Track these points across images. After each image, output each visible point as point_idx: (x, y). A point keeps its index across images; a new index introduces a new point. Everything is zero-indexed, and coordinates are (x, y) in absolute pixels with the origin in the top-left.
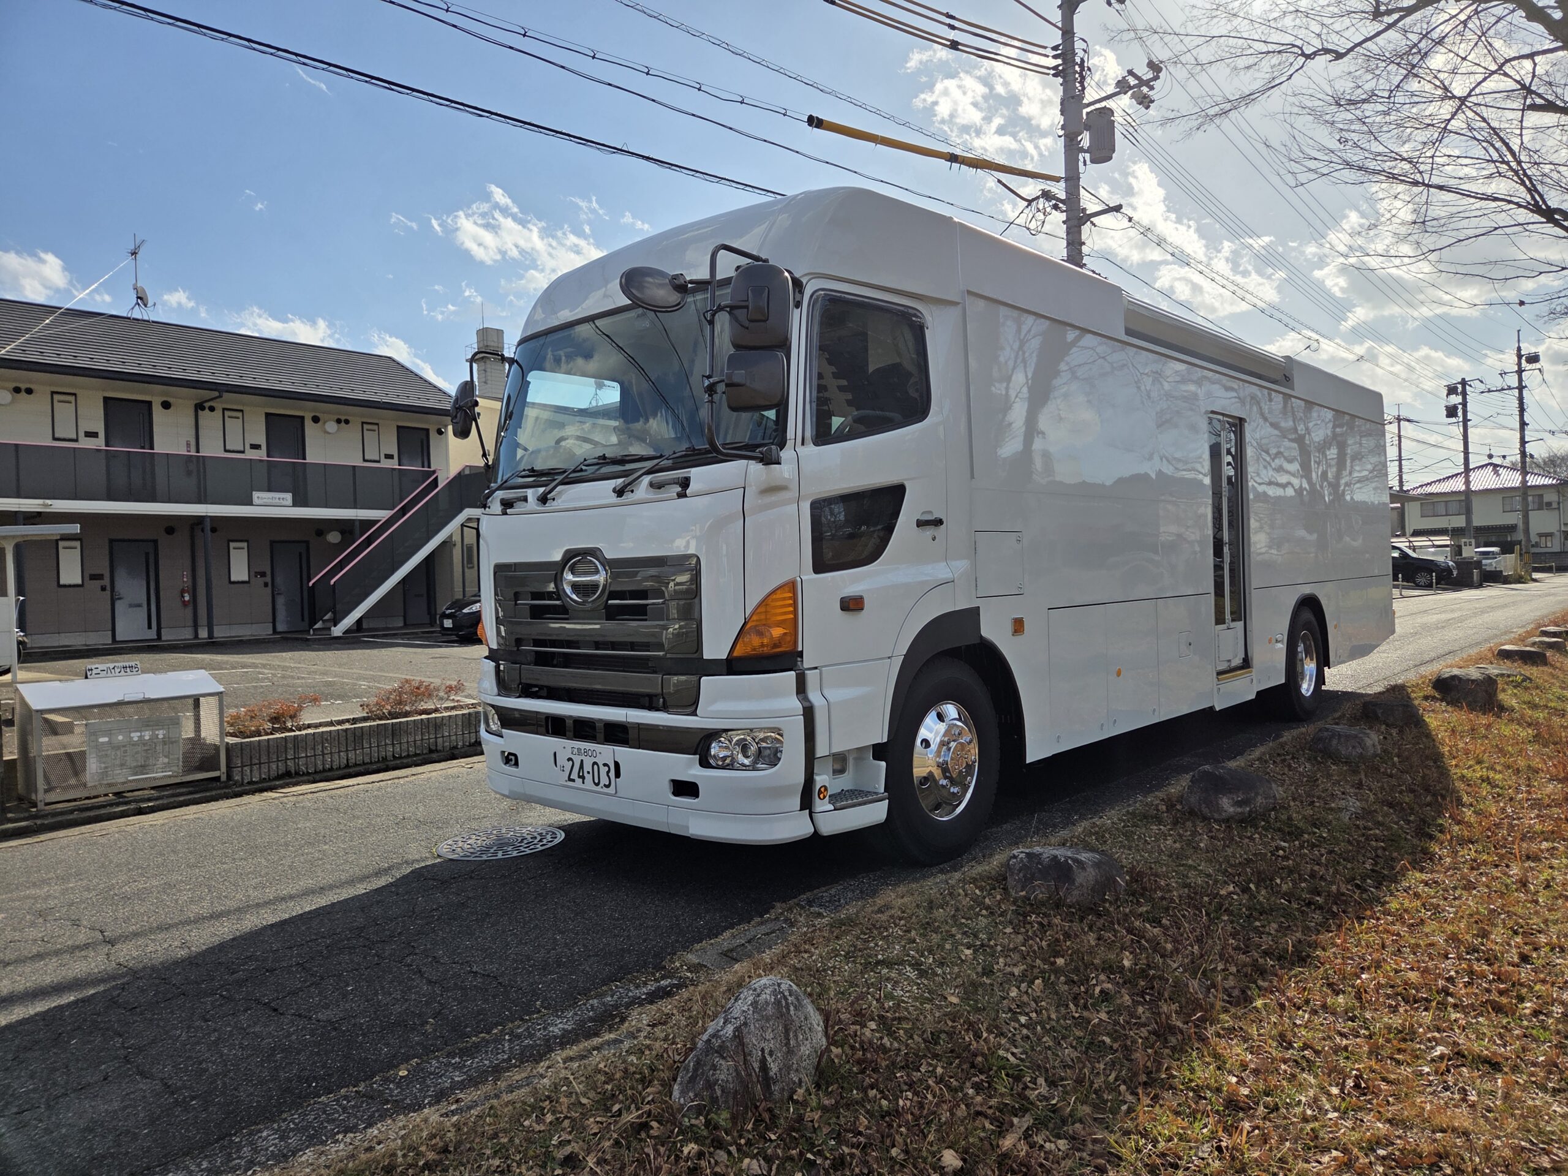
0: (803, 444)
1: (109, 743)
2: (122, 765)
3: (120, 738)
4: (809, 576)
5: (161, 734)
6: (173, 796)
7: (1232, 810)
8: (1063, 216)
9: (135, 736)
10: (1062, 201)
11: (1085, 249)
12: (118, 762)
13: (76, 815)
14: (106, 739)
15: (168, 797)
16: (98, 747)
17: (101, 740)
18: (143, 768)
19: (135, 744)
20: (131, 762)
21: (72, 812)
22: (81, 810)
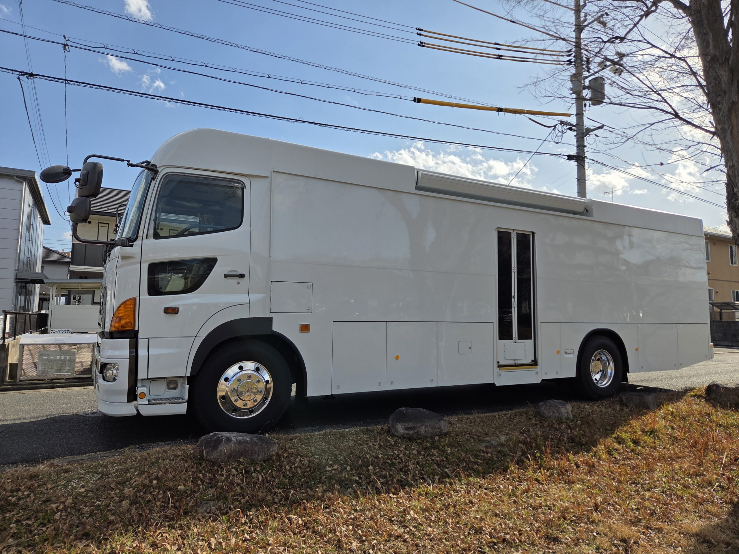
0: (147, 238)
1: (48, 359)
2: (52, 368)
3: (52, 357)
4: (145, 296)
5: (68, 357)
6: (70, 383)
7: (402, 431)
8: (575, 133)
9: (58, 357)
10: (574, 126)
11: (586, 149)
12: (50, 367)
13: (30, 386)
14: (46, 358)
15: (67, 383)
16: (42, 360)
17: (44, 358)
18: (60, 370)
19: (58, 361)
20: (55, 367)
21: (29, 384)
22: (32, 384)
